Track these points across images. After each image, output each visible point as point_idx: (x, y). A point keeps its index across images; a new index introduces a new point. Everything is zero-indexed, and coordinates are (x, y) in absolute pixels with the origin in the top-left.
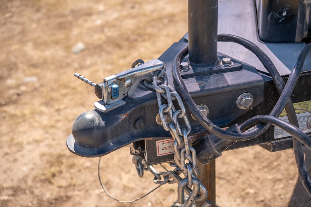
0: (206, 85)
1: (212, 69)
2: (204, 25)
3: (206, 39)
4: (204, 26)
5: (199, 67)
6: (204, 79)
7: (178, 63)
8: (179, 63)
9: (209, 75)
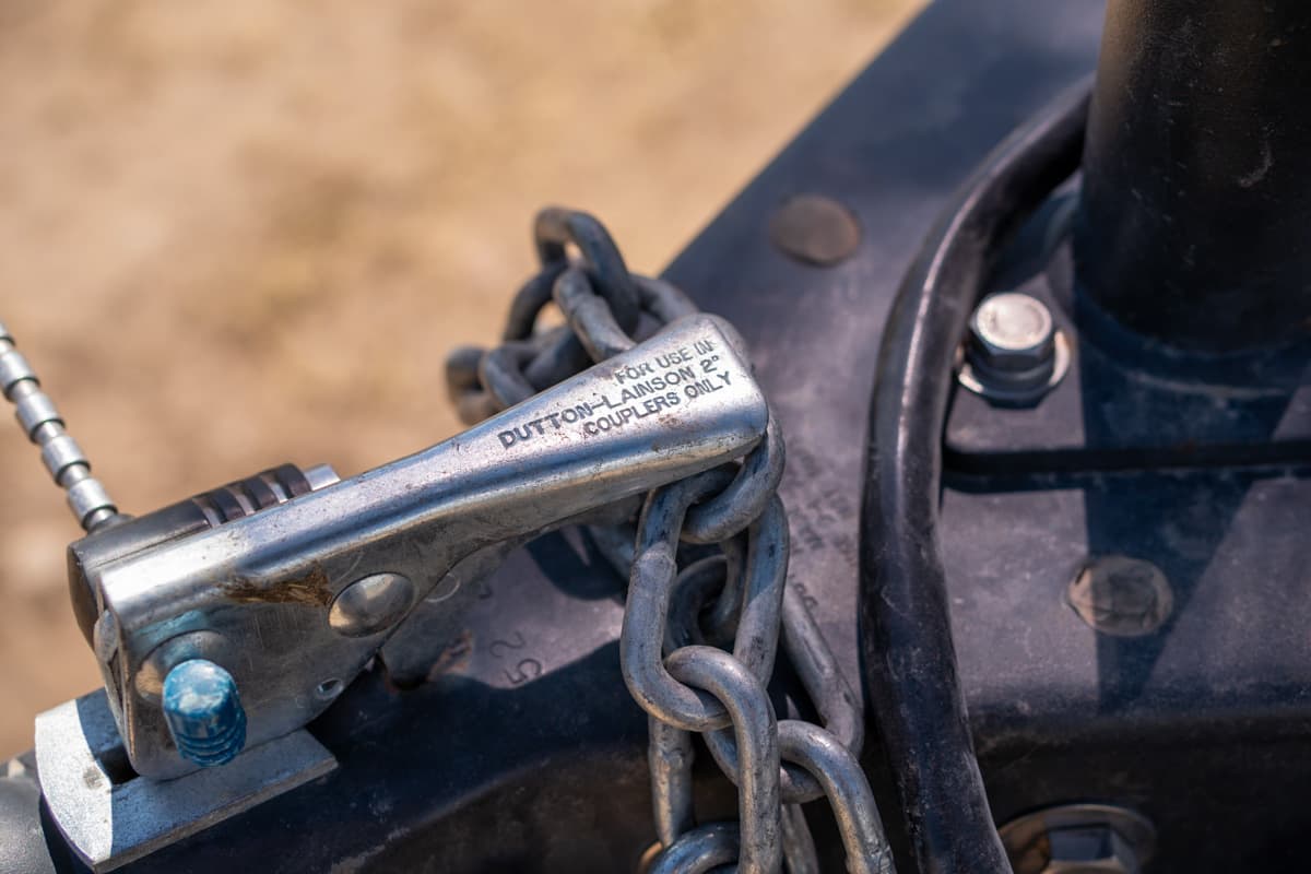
0: (1167, 628)
1: (1272, 424)
2: (1276, 43)
3: (1268, 163)
4: (1275, 48)
5: (1152, 371)
6: (1170, 534)
7: (950, 312)
8: (959, 305)
9: (1225, 475)
